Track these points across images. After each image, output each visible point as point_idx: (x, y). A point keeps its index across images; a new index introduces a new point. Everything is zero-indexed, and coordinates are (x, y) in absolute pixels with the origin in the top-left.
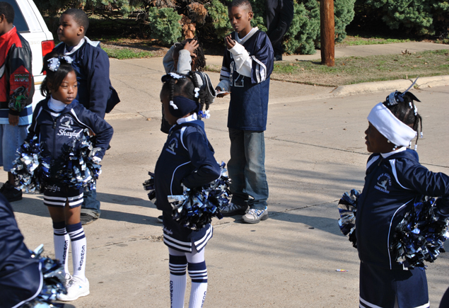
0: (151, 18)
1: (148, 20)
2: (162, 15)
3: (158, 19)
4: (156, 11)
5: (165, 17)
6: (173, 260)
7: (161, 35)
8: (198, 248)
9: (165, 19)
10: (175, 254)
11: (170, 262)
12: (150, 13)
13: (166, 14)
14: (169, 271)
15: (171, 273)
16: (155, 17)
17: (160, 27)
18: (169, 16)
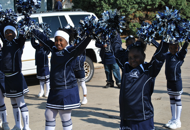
0: (130, 27)
1: (129, 28)
2: (134, 26)
3: (133, 27)
4: (132, 24)
5: (136, 26)
6: (171, 99)
7: (134, 34)
8: (180, 94)
9: (136, 27)
10: (172, 97)
11: (170, 100)
12: (130, 25)
13: (136, 25)
14: (170, 103)
15: (171, 104)
16: (132, 27)
17: (134, 30)
18: (137, 26)
